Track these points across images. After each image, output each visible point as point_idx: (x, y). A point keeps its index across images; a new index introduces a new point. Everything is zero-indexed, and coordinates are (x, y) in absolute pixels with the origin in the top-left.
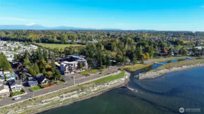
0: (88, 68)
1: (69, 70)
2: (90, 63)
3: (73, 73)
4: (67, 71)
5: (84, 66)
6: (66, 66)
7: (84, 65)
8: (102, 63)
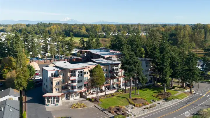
0: (125, 85)
1: (64, 88)
2: (130, 71)
3: (75, 99)
4: (55, 93)
5: (113, 78)
6: (55, 75)
7: (112, 74)
8: (168, 70)
